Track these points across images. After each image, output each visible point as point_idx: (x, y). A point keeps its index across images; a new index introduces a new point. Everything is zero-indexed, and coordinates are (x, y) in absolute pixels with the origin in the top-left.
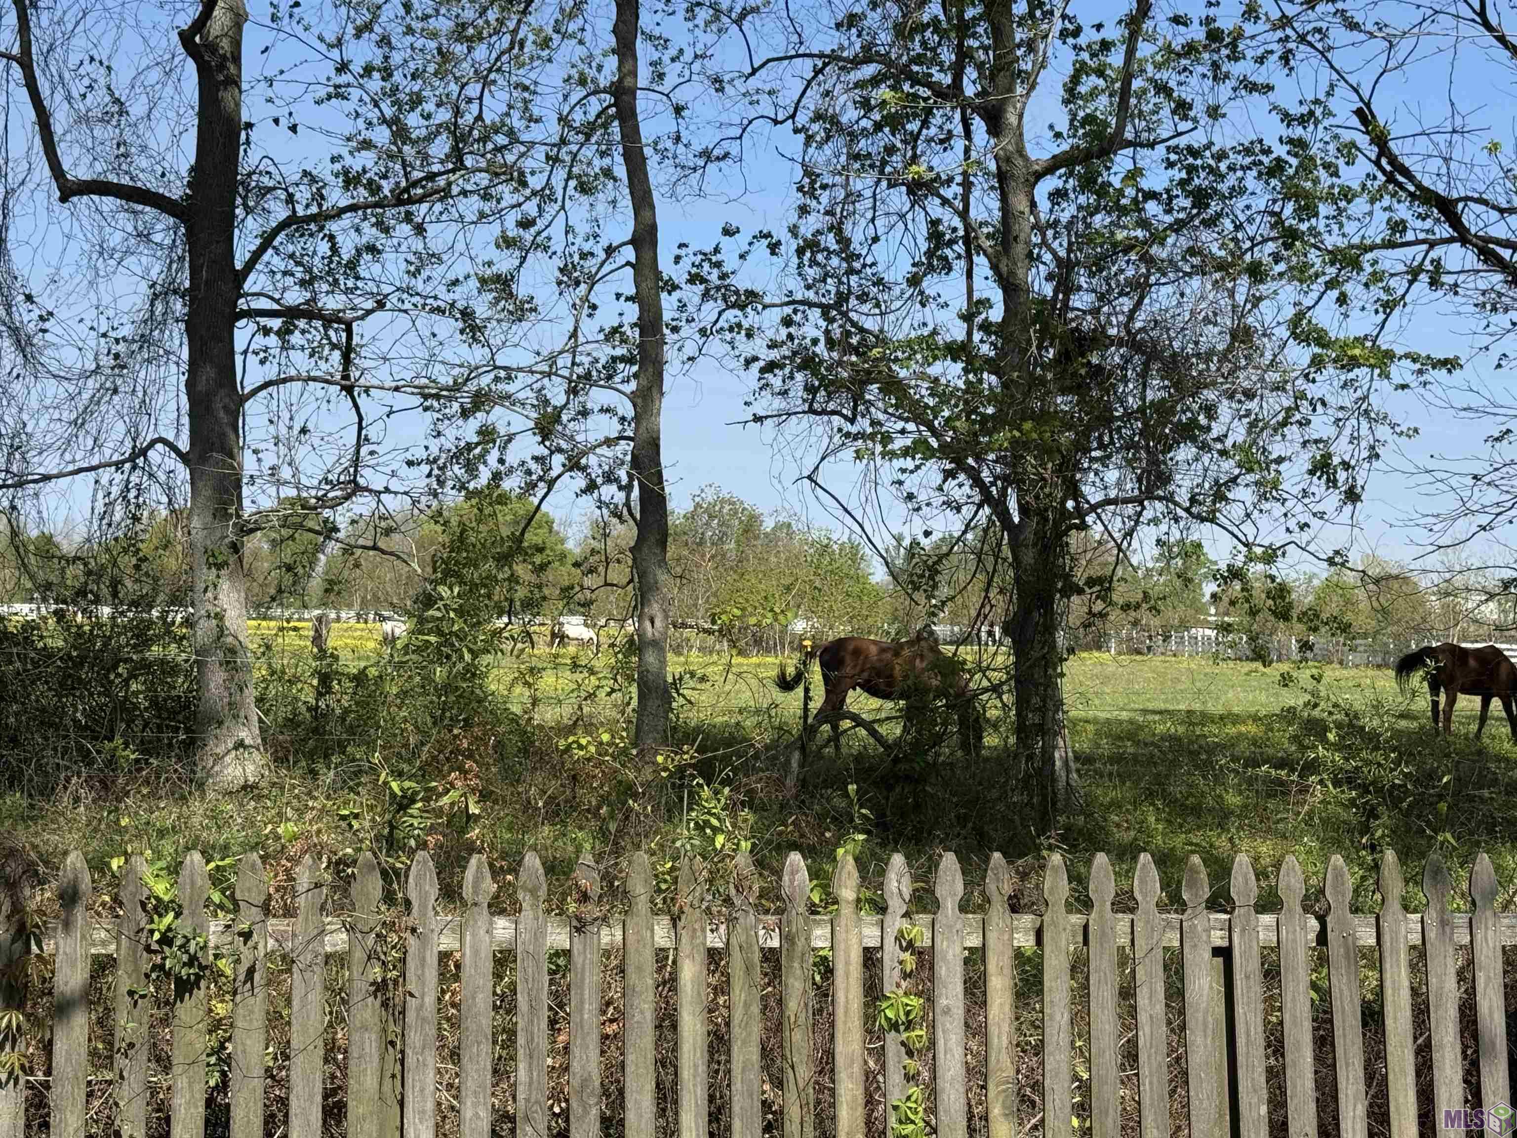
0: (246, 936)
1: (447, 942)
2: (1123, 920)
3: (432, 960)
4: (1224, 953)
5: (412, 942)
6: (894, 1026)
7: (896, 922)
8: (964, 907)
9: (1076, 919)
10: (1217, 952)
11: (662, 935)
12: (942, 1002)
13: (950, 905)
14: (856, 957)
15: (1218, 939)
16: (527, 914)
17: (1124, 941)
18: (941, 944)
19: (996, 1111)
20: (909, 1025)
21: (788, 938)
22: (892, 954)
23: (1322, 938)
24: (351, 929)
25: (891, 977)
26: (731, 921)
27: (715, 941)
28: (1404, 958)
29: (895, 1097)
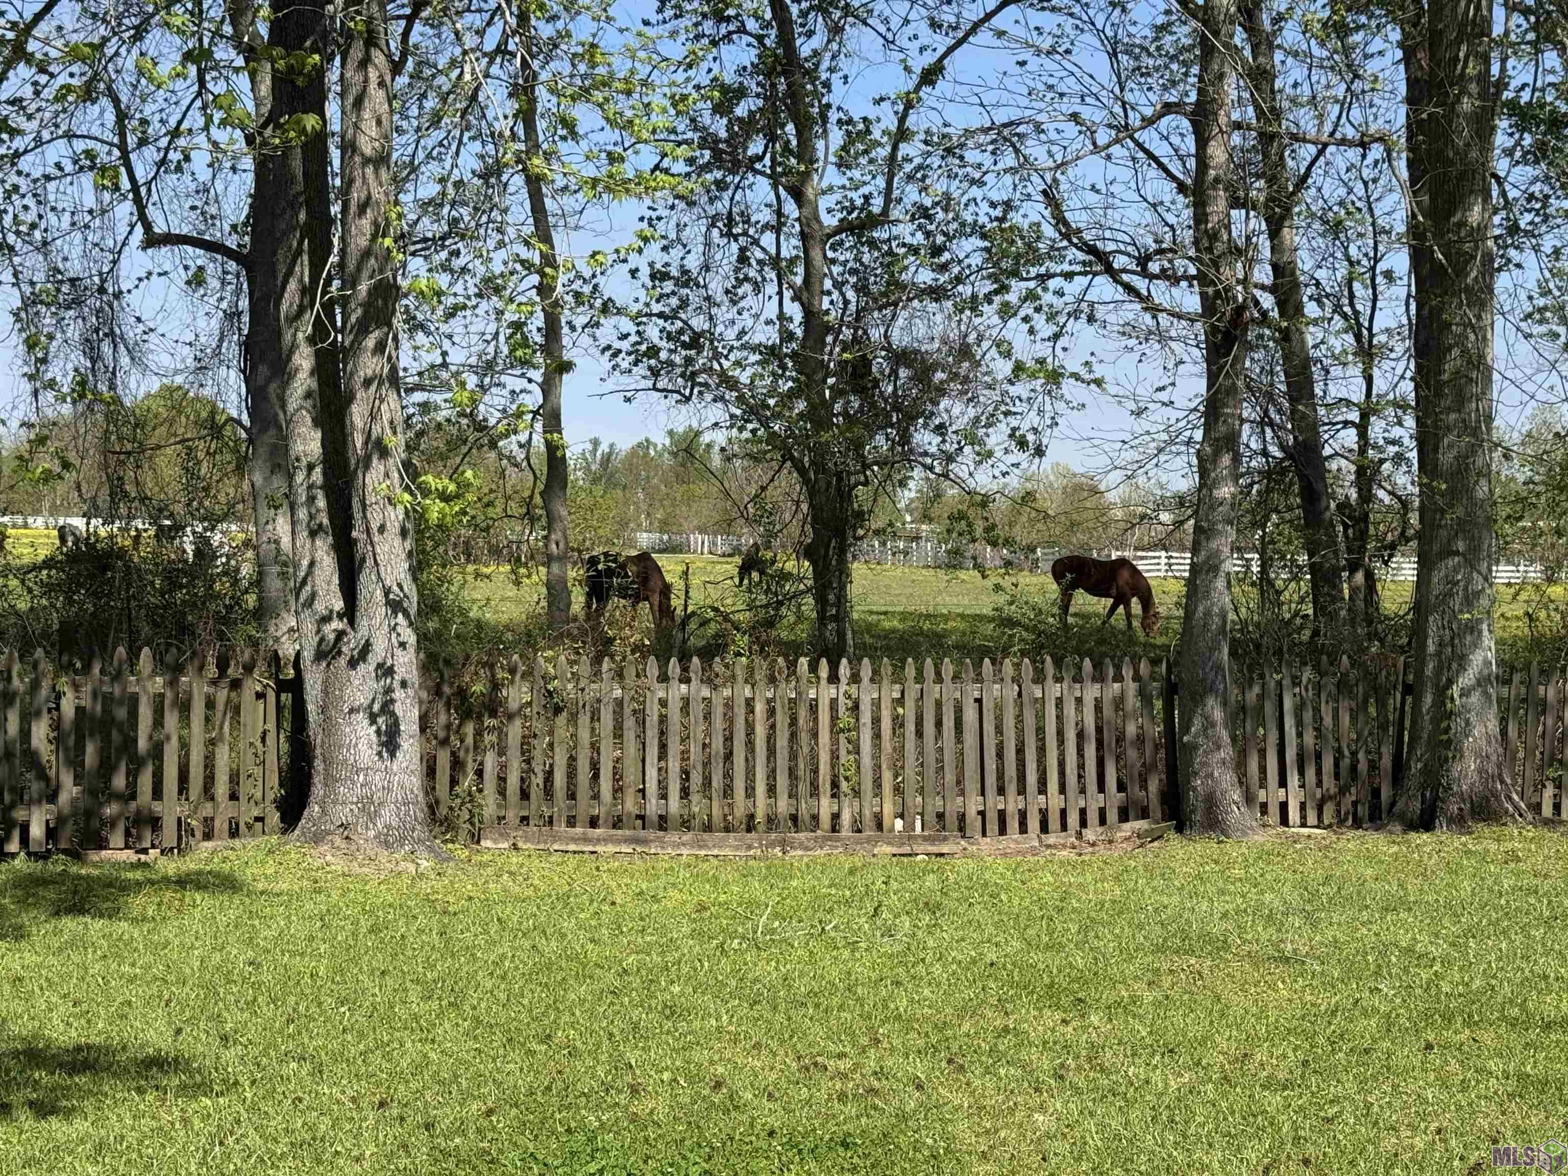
0: (583, 690)
1: (661, 694)
2: (937, 687)
3: (656, 701)
4: (979, 701)
5: (648, 694)
6: (842, 731)
7: (843, 687)
8: (872, 680)
9: (918, 686)
10: (976, 700)
11: (748, 692)
12: (862, 721)
13: (866, 680)
14: (827, 702)
15: (977, 694)
16: (693, 683)
17: (937, 696)
18: (862, 696)
19: (884, 767)
20: (849, 730)
21: (799, 694)
22: (842, 699)
23: (1020, 694)
24: (623, 688)
25: (842, 710)
26: (776, 687)
27: (770, 695)
28: (1053, 702)
29: (843, 760)
